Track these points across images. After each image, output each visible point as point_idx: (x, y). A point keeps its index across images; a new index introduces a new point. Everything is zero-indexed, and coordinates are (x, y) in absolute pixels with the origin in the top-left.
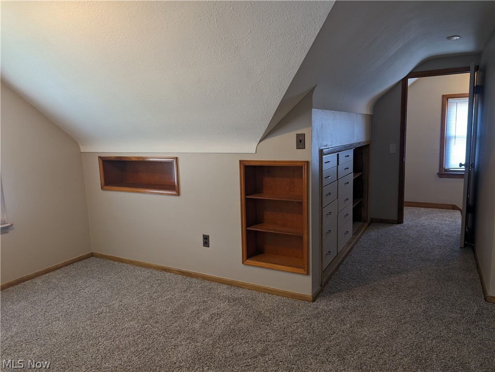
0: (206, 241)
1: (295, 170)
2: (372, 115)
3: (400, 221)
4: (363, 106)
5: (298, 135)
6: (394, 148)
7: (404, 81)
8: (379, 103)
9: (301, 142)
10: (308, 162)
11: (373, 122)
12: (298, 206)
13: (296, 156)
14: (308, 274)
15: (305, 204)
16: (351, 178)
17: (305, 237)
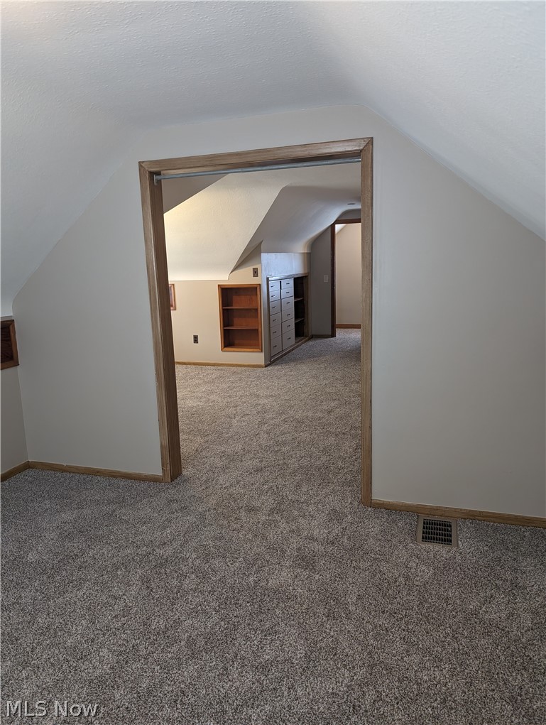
0: (196, 339)
1: (253, 290)
2: (310, 253)
3: (333, 335)
4: (301, 247)
5: (254, 269)
6: (327, 278)
7: (332, 226)
8: (315, 243)
9: (255, 273)
10: (260, 285)
11: (310, 258)
12: (254, 312)
13: (253, 281)
14: (262, 351)
15: (259, 310)
16: (292, 300)
17: (260, 330)
